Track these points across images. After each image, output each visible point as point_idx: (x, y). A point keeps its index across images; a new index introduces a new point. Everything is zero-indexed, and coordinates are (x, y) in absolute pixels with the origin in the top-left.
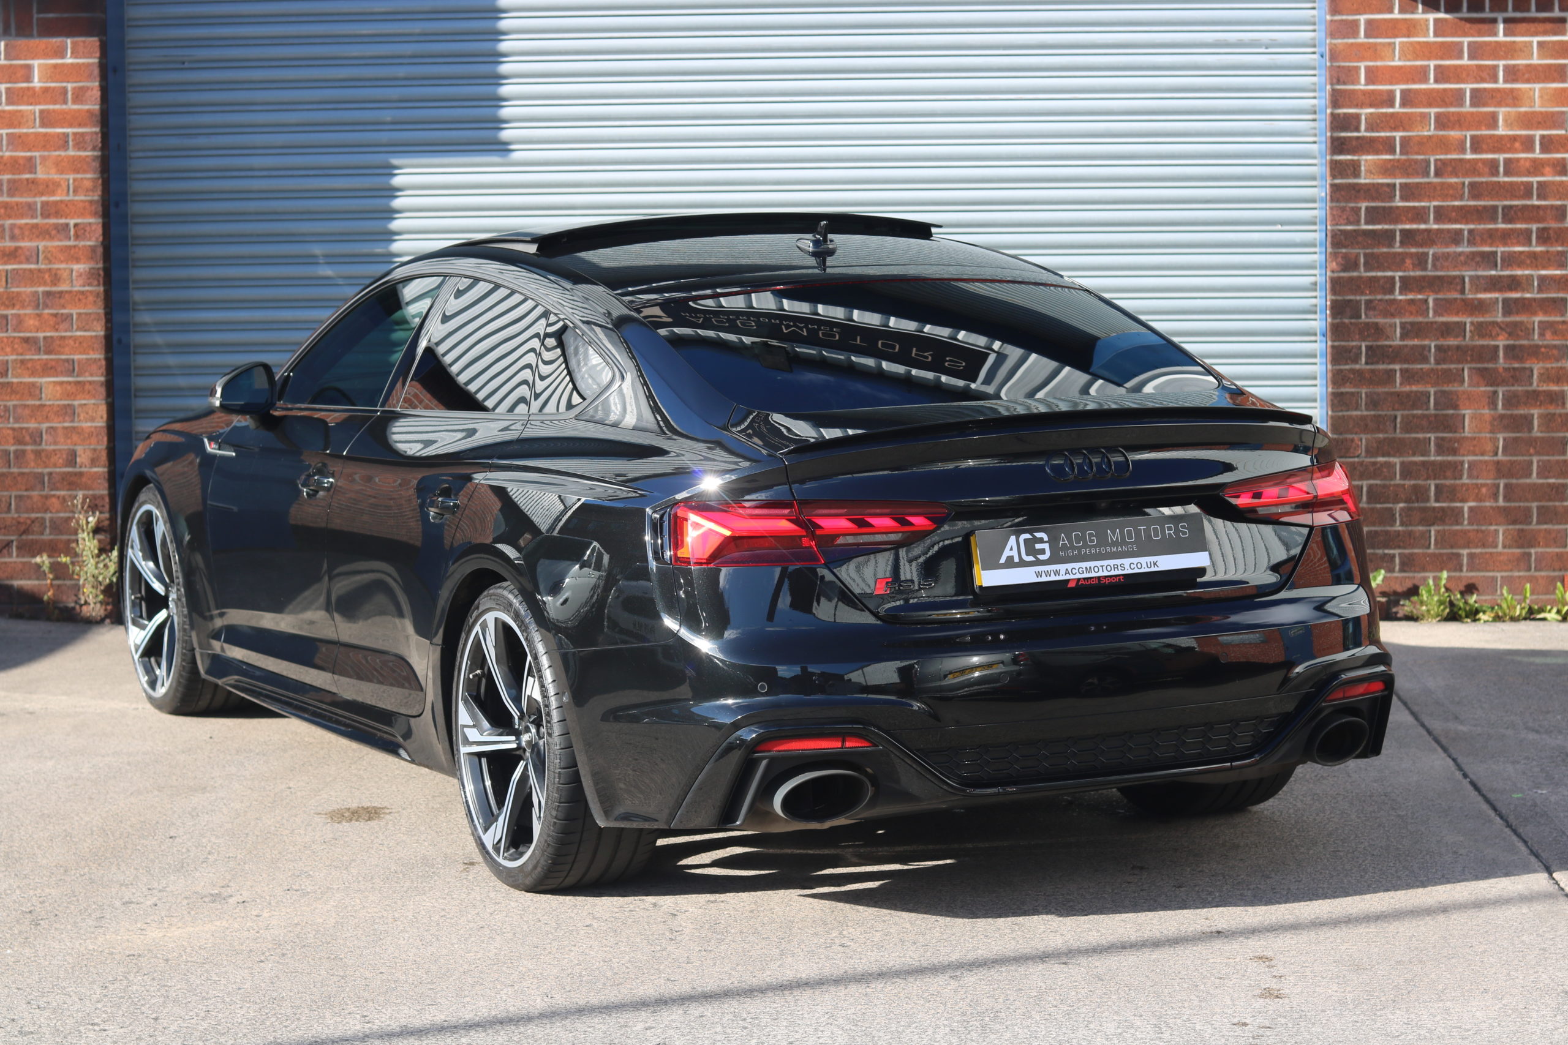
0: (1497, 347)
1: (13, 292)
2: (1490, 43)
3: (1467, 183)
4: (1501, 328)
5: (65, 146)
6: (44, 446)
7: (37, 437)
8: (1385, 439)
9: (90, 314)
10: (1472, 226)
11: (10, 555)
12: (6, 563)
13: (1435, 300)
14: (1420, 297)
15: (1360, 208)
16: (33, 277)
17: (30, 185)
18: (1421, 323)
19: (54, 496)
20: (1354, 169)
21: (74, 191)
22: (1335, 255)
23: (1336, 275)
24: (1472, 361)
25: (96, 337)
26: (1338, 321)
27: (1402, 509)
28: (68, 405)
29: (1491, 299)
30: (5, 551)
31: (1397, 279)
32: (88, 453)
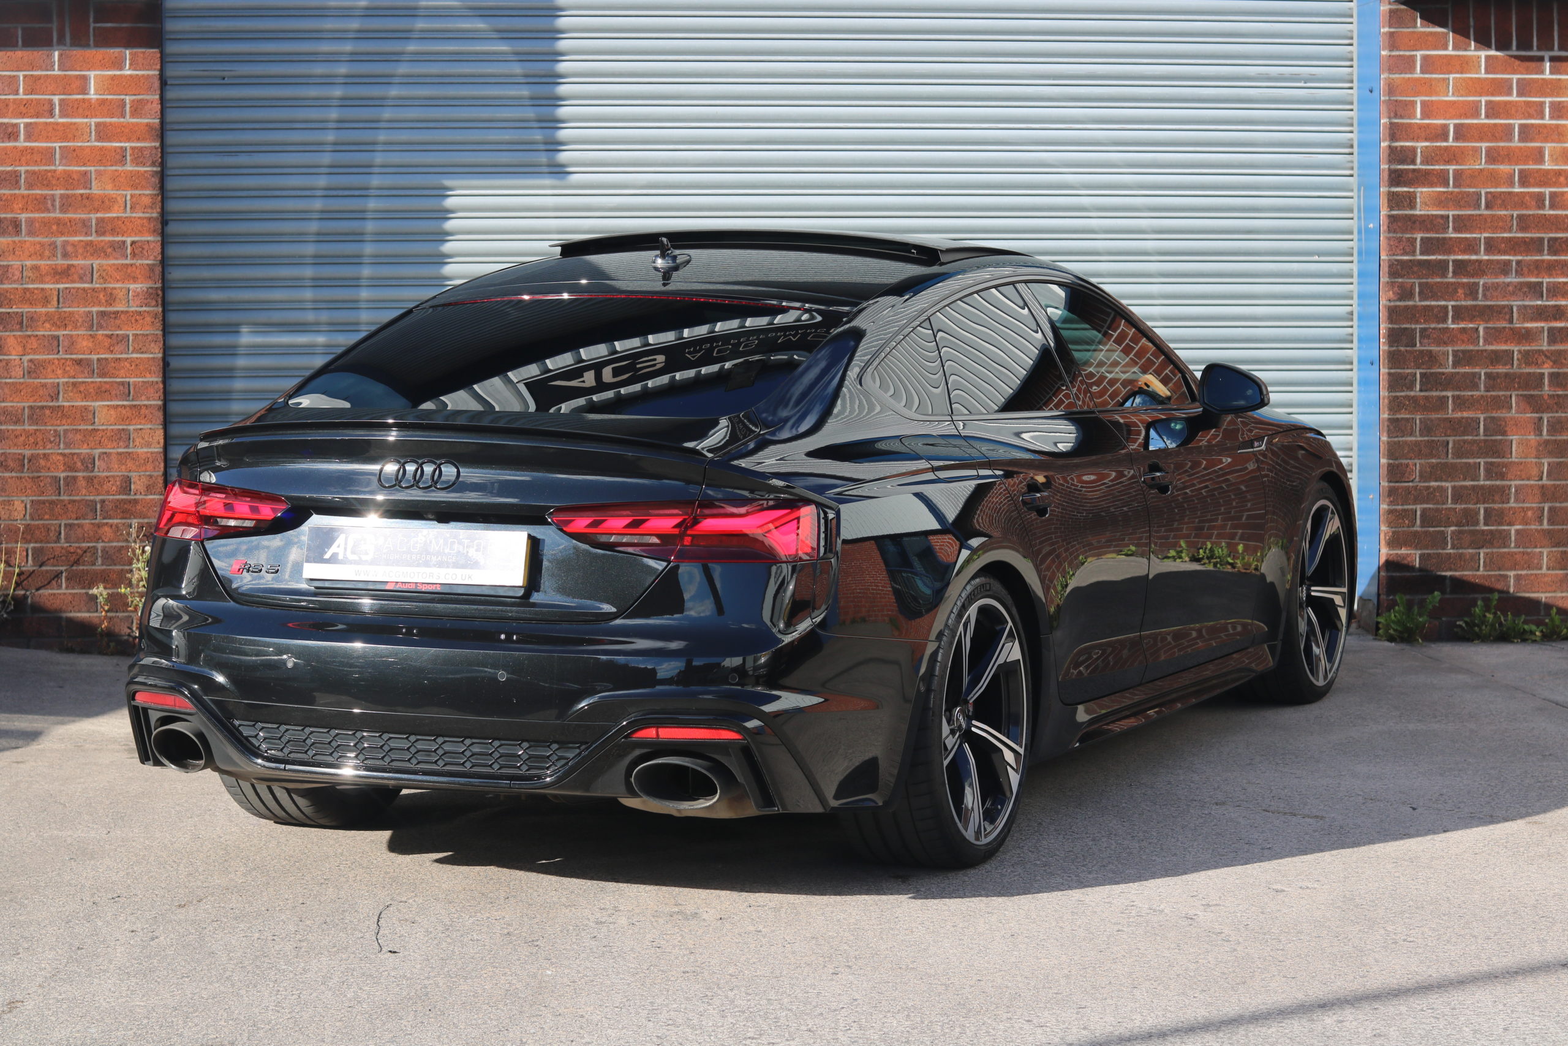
0: (1543, 374)
1: (65, 312)
2: (1538, 79)
3: (1515, 216)
4: (1546, 356)
5: (122, 160)
6: (96, 473)
7: (89, 463)
8: (1438, 464)
9: (148, 335)
10: (1520, 258)
12: (54, 594)
13: (1485, 329)
14: (1471, 325)
15: (1415, 239)
16: (87, 296)
17: (85, 201)
18: (1472, 351)
19: (107, 523)
20: (1410, 201)
21: (131, 208)
22: (1392, 285)
23: (1392, 304)
24: (1520, 388)
25: (154, 359)
26: (1394, 348)
27: (1453, 532)
28: (123, 430)
29: (1537, 328)
30: (54, 583)
31: (1450, 307)
32: (144, 479)
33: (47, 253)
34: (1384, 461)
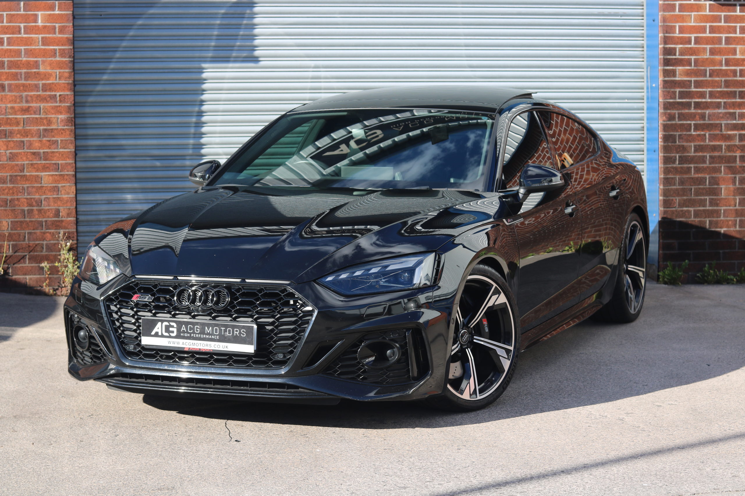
0: (736, 156)
1: (27, 129)
2: (733, 16)
3: (723, 80)
4: (738, 147)
5: (55, 55)
6: (43, 207)
7: (39, 203)
8: (687, 199)
9: (67, 140)
10: (725, 100)
11: (25, 263)
12: (23, 267)
13: (709, 134)
14: (702, 133)
15: (676, 92)
16: (38, 122)
17: (36, 75)
18: (703, 145)
19: (48, 232)
20: (673, 73)
21: (59, 78)
22: (665, 114)
23: (665, 123)
24: (725, 163)
25: (70, 152)
26: (666, 144)
27: (694, 232)
28: (56, 186)
29: (734, 134)
30: (22, 261)
31: (692, 125)
32: (66, 210)
33: (18, 100)
34: (661, 198)
